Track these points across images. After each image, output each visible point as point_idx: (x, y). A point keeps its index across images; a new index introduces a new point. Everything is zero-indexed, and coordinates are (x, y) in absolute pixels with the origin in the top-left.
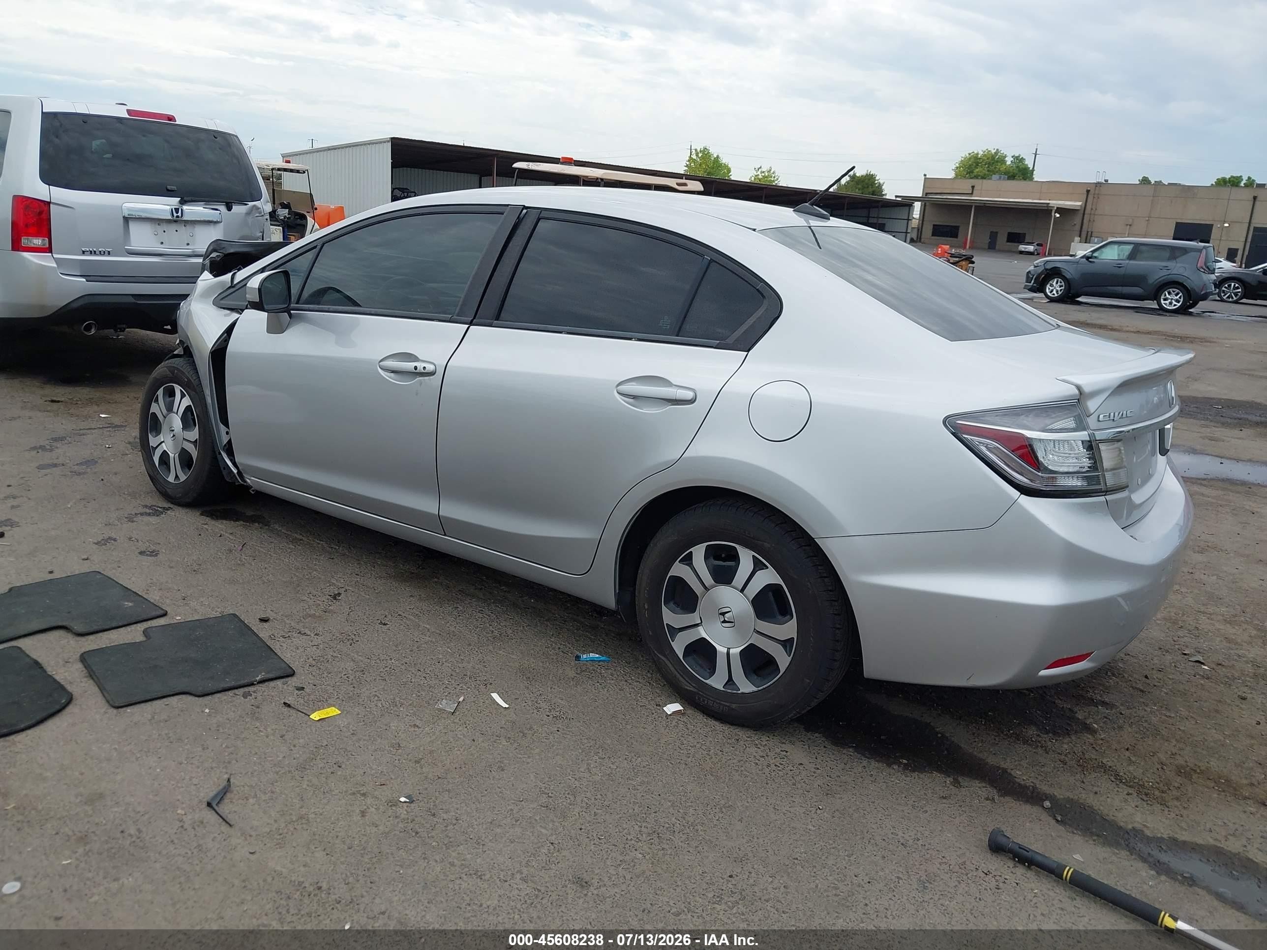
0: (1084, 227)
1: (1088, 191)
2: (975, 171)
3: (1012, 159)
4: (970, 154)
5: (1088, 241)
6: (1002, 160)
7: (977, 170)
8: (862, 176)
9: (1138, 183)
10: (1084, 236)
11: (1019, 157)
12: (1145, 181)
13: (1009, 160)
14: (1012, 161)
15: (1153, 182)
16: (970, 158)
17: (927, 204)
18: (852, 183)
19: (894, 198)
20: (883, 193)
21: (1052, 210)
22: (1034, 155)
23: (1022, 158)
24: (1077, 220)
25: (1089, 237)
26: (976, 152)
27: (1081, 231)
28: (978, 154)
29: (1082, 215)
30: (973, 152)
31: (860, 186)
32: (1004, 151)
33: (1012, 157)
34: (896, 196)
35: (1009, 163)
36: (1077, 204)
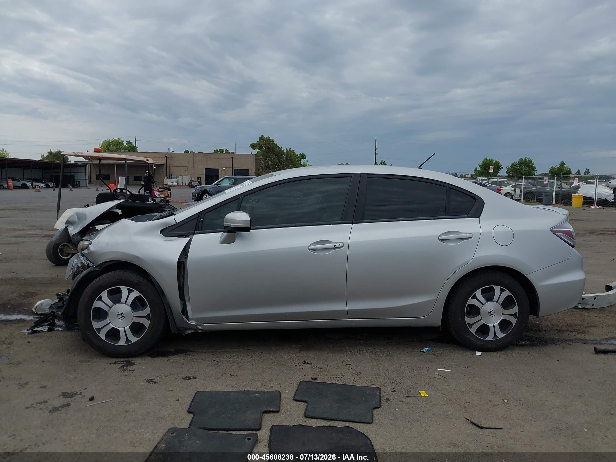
0: (168, 172)
1: (166, 156)
2: (110, 149)
3: (126, 143)
4: (105, 141)
5: (171, 178)
6: (122, 143)
7: (111, 148)
8: (55, 152)
9: (184, 152)
10: (168, 175)
11: (129, 141)
12: (186, 151)
13: (125, 143)
14: (126, 144)
15: (190, 152)
16: (106, 143)
17: (91, 165)
18: (51, 156)
19: (74, 163)
20: (69, 160)
21: (153, 165)
22: (135, 141)
23: (131, 142)
24: (164, 169)
25: (171, 176)
26: (108, 140)
27: (167, 174)
28: (109, 140)
29: (166, 167)
30: (107, 140)
31: (55, 157)
32: (122, 139)
33: (126, 142)
34: (75, 162)
35: (125, 144)
36: (162, 162)
